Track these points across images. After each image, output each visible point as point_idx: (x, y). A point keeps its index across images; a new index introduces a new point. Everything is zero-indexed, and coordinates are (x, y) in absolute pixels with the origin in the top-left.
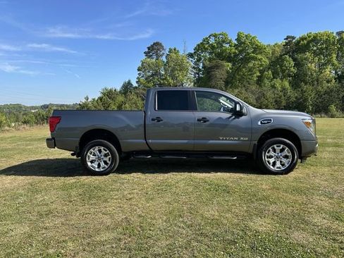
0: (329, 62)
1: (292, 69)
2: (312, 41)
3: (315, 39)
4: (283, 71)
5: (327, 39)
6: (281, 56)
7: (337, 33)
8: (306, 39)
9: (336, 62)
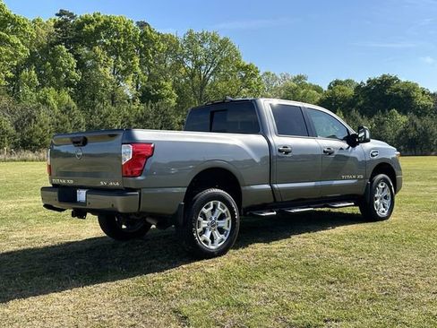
0: (130, 69)
1: (74, 73)
2: (102, 28)
3: (106, 26)
4: (57, 75)
5: (125, 30)
6: (52, 45)
7: (138, 23)
8: (92, 22)
9: (139, 71)
